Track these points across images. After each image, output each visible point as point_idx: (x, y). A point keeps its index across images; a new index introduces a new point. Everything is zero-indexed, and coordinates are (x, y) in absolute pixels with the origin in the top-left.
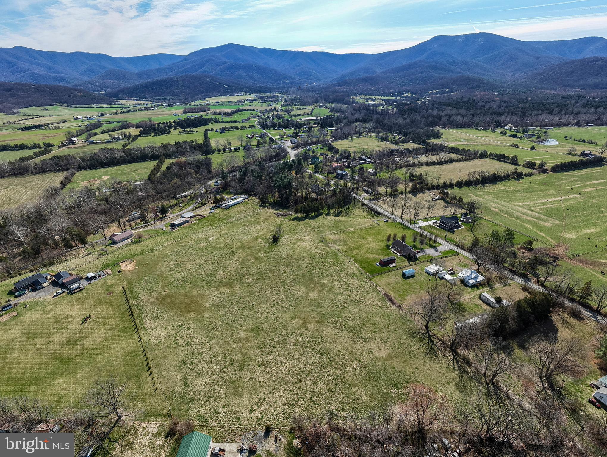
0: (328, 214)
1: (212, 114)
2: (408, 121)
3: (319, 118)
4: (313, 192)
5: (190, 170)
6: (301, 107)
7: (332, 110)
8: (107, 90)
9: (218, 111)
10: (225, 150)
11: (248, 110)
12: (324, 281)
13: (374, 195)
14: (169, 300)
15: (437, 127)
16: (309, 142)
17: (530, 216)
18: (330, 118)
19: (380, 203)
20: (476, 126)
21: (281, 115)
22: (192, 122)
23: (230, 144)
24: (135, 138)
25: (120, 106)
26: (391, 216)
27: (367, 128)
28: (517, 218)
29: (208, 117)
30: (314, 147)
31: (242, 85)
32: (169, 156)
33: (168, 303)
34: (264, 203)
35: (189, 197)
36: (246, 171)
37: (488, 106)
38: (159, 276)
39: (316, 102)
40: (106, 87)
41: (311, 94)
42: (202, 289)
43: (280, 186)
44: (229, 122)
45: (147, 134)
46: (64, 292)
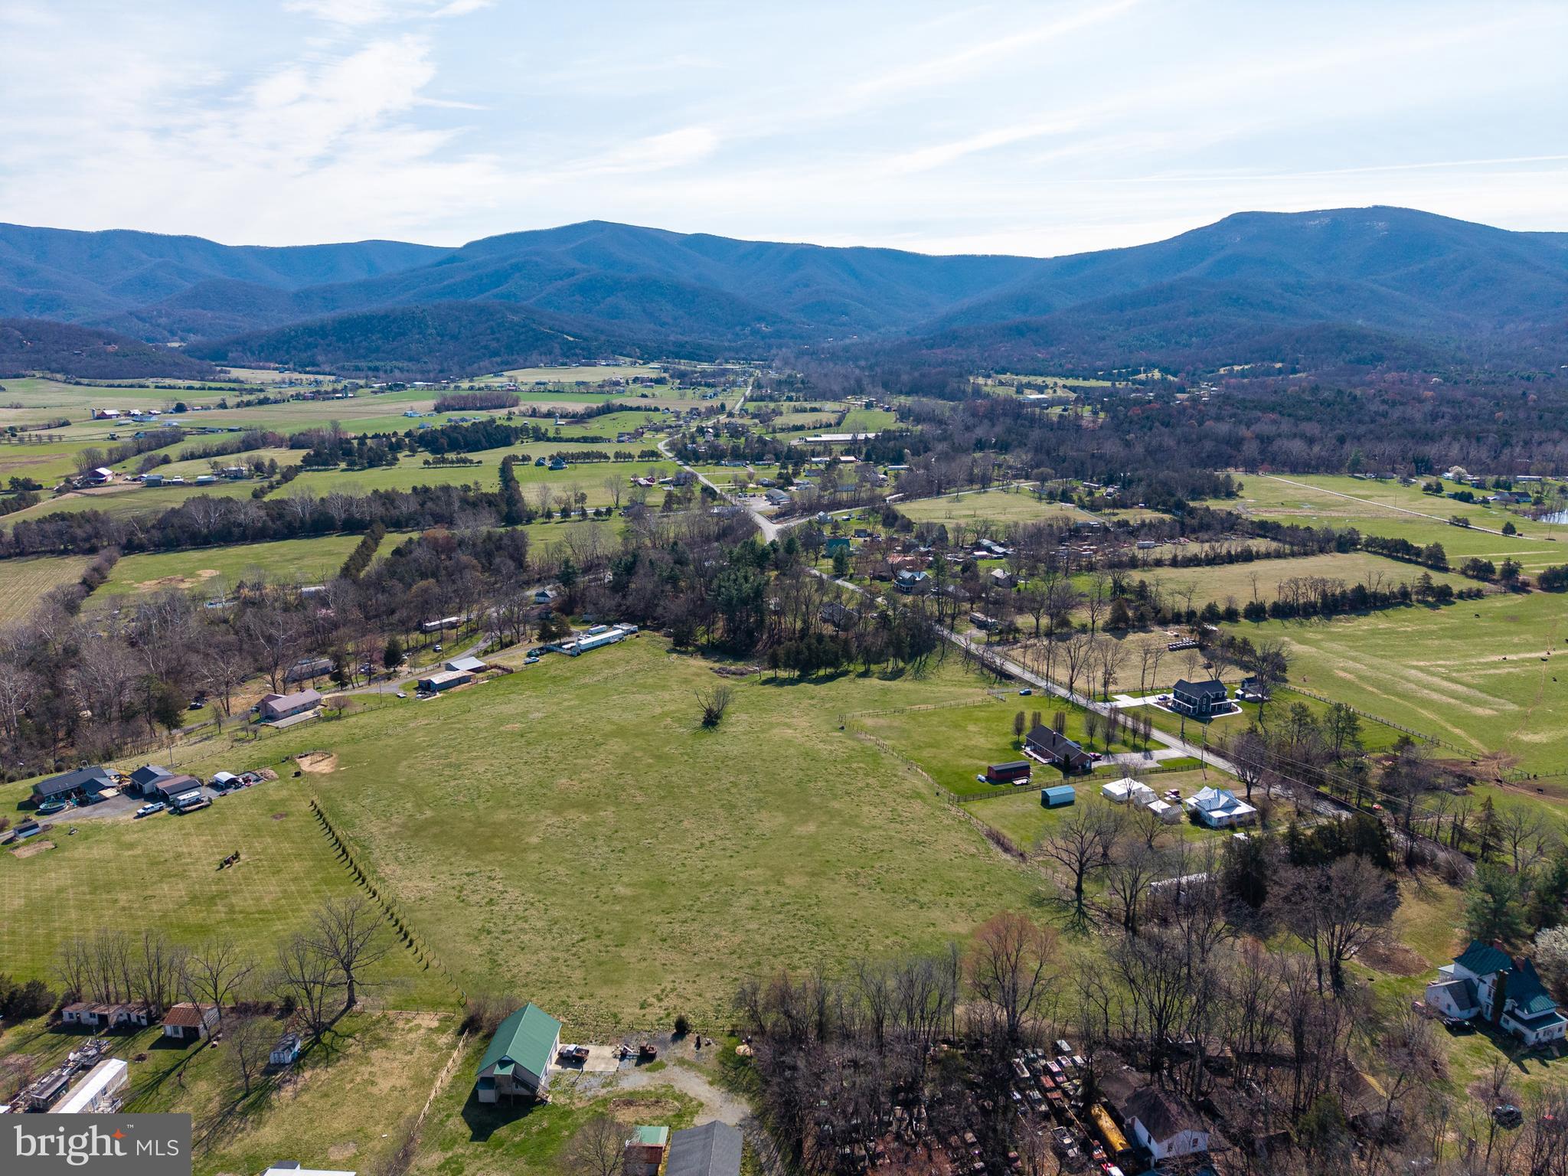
0: (865, 674)
1: (524, 415)
2: (1139, 449)
3: (861, 437)
4: (825, 621)
5: (464, 558)
6: (808, 405)
7: (904, 414)
8: (192, 338)
9: (544, 408)
10: (565, 513)
11: (638, 409)
12: (835, 805)
13: (1001, 632)
14: (435, 830)
15: (1231, 471)
16: (825, 501)
17: (1443, 692)
18: (895, 438)
19: (1017, 652)
20: (1355, 469)
21: (743, 426)
22: (464, 437)
23: (583, 498)
24: (289, 474)
25: (232, 385)
26: (1043, 684)
27: (1010, 467)
28: (1403, 696)
29: (513, 424)
30: (840, 515)
31: (620, 336)
32: (398, 525)
33: (435, 836)
34: (682, 643)
35: (463, 629)
36: (634, 563)
37: (1396, 413)
38: (404, 787)
39: (858, 390)
40: (189, 331)
41: (840, 369)
42: (517, 810)
43: (731, 599)
44: (578, 440)
45: (326, 463)
46: (161, 809)
